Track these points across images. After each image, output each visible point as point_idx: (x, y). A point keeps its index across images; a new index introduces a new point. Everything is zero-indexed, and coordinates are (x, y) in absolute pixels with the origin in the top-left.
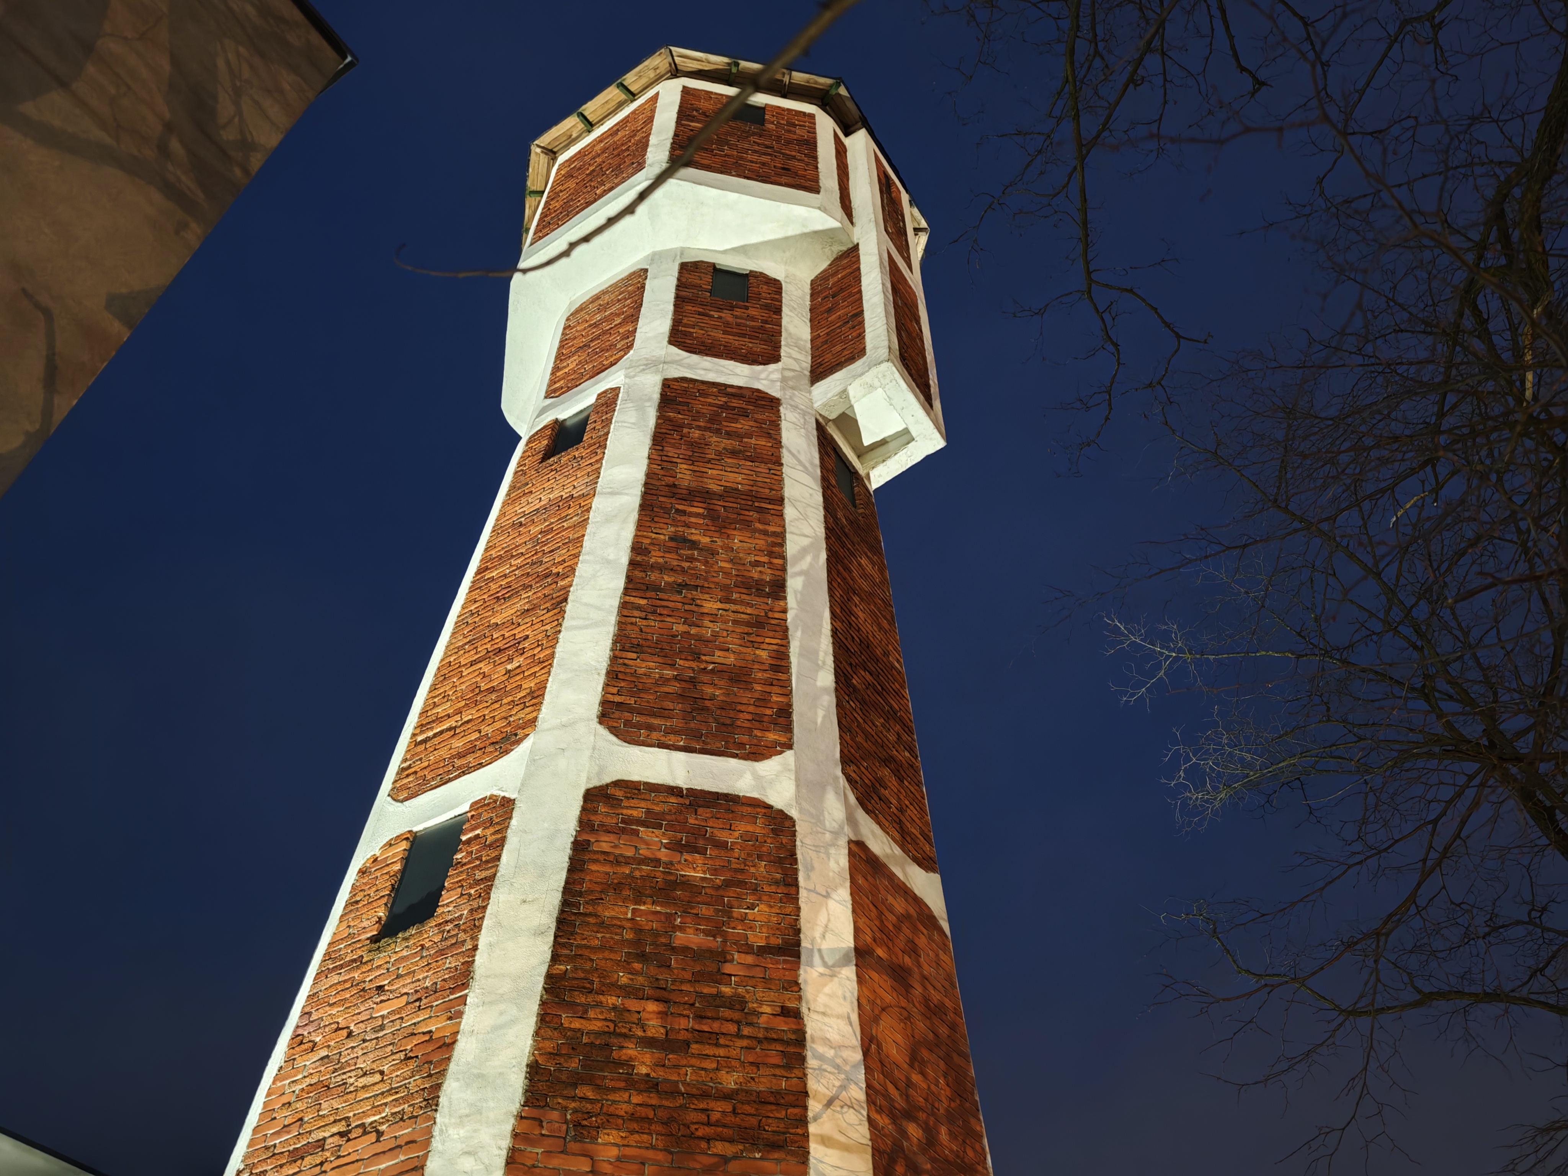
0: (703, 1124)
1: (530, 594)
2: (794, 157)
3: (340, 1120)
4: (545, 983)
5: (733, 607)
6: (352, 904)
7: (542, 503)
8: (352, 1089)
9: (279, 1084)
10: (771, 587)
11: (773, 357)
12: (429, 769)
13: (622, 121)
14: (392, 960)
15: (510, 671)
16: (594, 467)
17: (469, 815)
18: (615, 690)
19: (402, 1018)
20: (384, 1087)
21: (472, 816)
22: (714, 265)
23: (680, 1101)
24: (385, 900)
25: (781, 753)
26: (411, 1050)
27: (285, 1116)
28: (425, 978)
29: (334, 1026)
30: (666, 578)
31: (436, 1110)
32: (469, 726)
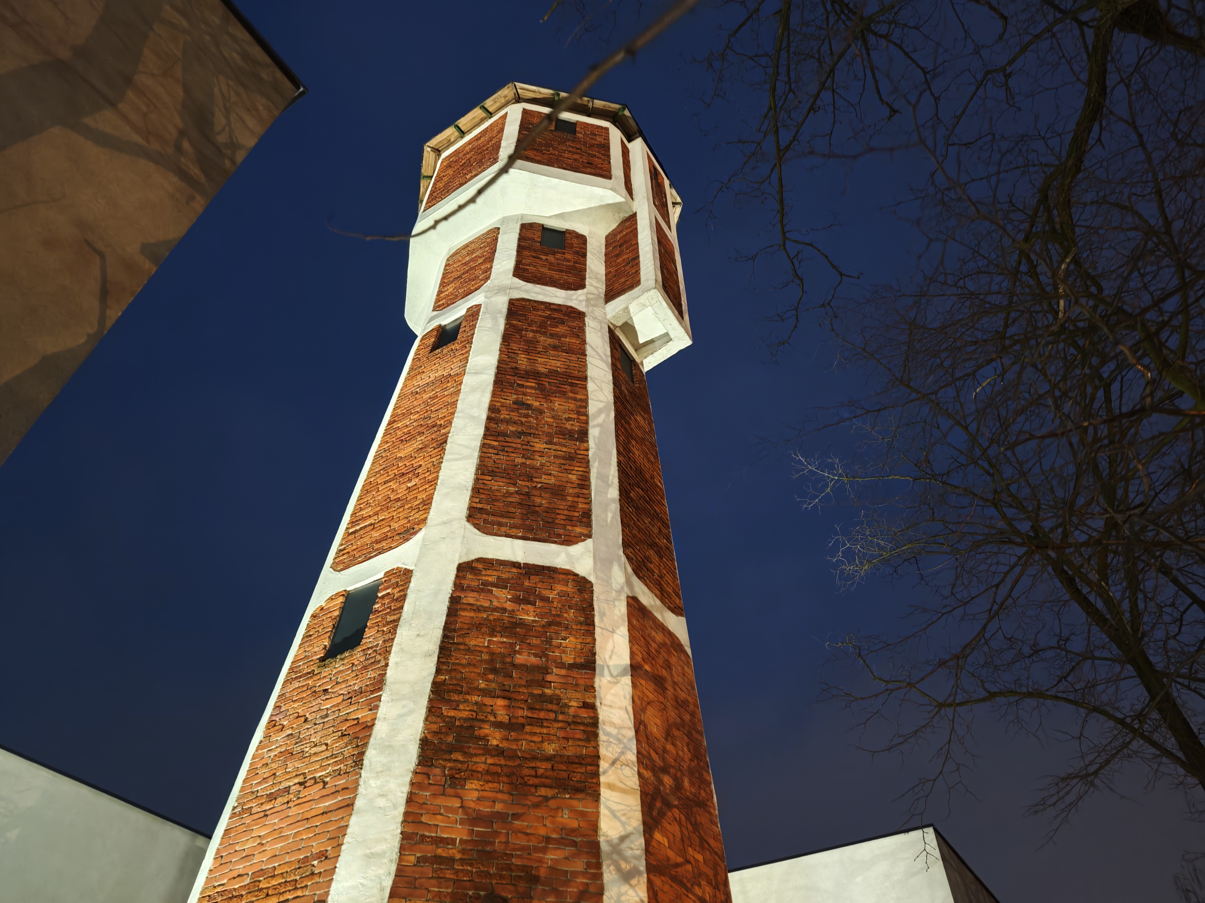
0: (533, 776)
1: (423, 438)
2: (595, 156)
3: (300, 775)
4: (432, 687)
5: (554, 447)
6: (307, 637)
7: (431, 379)
8: (307, 755)
9: (260, 752)
10: (578, 434)
11: (581, 286)
12: (357, 550)
13: (483, 131)
14: (334, 673)
15: (409, 488)
16: (464, 356)
17: (383, 580)
18: (478, 500)
19: (339, 710)
20: (328, 754)
21: (385, 581)
22: (543, 226)
23: (518, 762)
24: (328, 634)
25: (584, 540)
26: (346, 730)
27: (264, 772)
28: (354, 684)
29: (296, 715)
30: (511, 428)
31: (361, 768)
32: (383, 523)
